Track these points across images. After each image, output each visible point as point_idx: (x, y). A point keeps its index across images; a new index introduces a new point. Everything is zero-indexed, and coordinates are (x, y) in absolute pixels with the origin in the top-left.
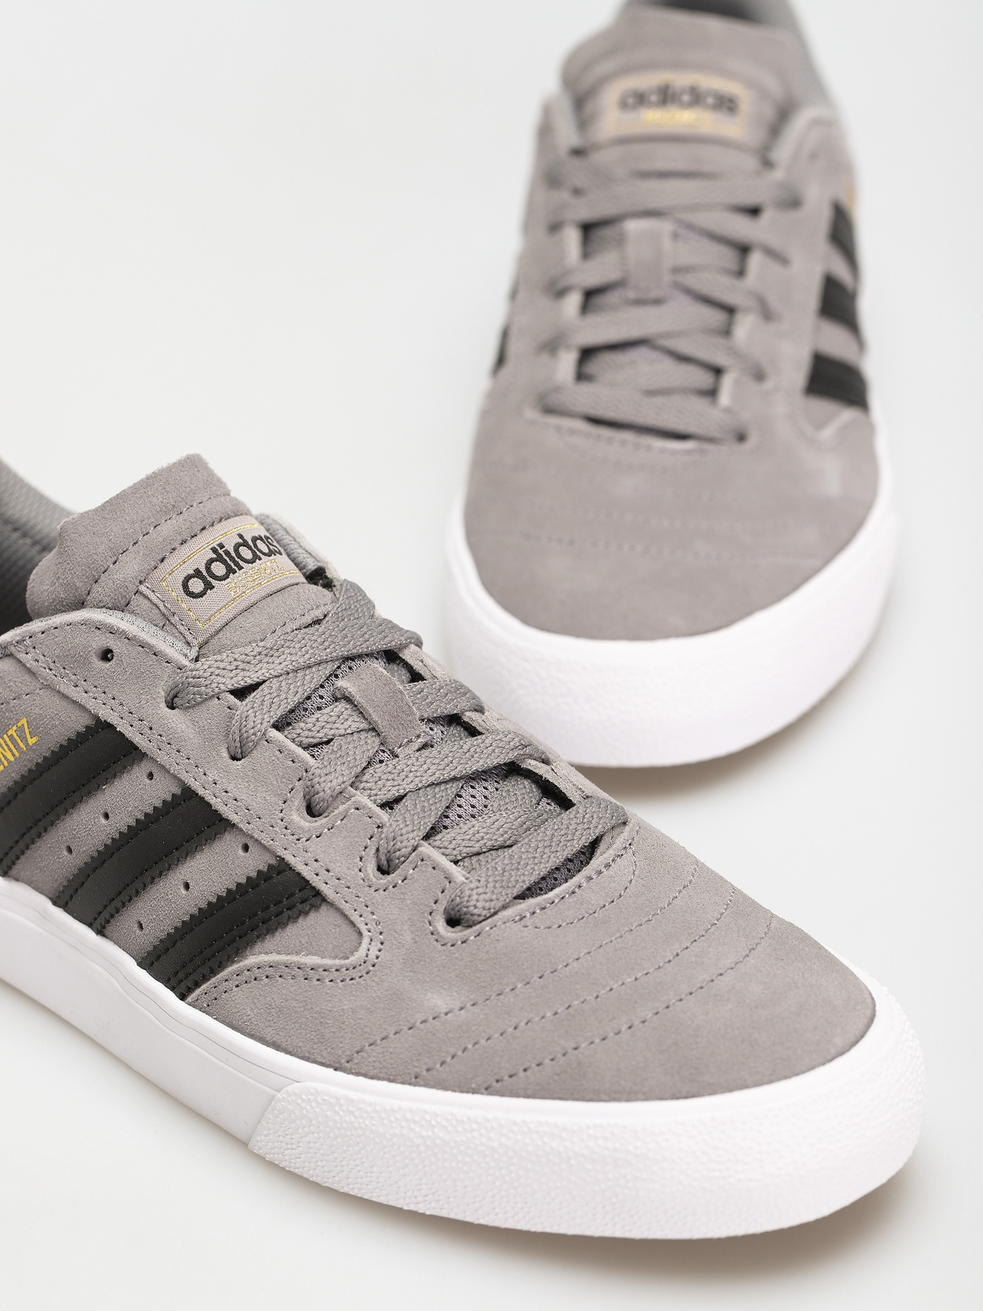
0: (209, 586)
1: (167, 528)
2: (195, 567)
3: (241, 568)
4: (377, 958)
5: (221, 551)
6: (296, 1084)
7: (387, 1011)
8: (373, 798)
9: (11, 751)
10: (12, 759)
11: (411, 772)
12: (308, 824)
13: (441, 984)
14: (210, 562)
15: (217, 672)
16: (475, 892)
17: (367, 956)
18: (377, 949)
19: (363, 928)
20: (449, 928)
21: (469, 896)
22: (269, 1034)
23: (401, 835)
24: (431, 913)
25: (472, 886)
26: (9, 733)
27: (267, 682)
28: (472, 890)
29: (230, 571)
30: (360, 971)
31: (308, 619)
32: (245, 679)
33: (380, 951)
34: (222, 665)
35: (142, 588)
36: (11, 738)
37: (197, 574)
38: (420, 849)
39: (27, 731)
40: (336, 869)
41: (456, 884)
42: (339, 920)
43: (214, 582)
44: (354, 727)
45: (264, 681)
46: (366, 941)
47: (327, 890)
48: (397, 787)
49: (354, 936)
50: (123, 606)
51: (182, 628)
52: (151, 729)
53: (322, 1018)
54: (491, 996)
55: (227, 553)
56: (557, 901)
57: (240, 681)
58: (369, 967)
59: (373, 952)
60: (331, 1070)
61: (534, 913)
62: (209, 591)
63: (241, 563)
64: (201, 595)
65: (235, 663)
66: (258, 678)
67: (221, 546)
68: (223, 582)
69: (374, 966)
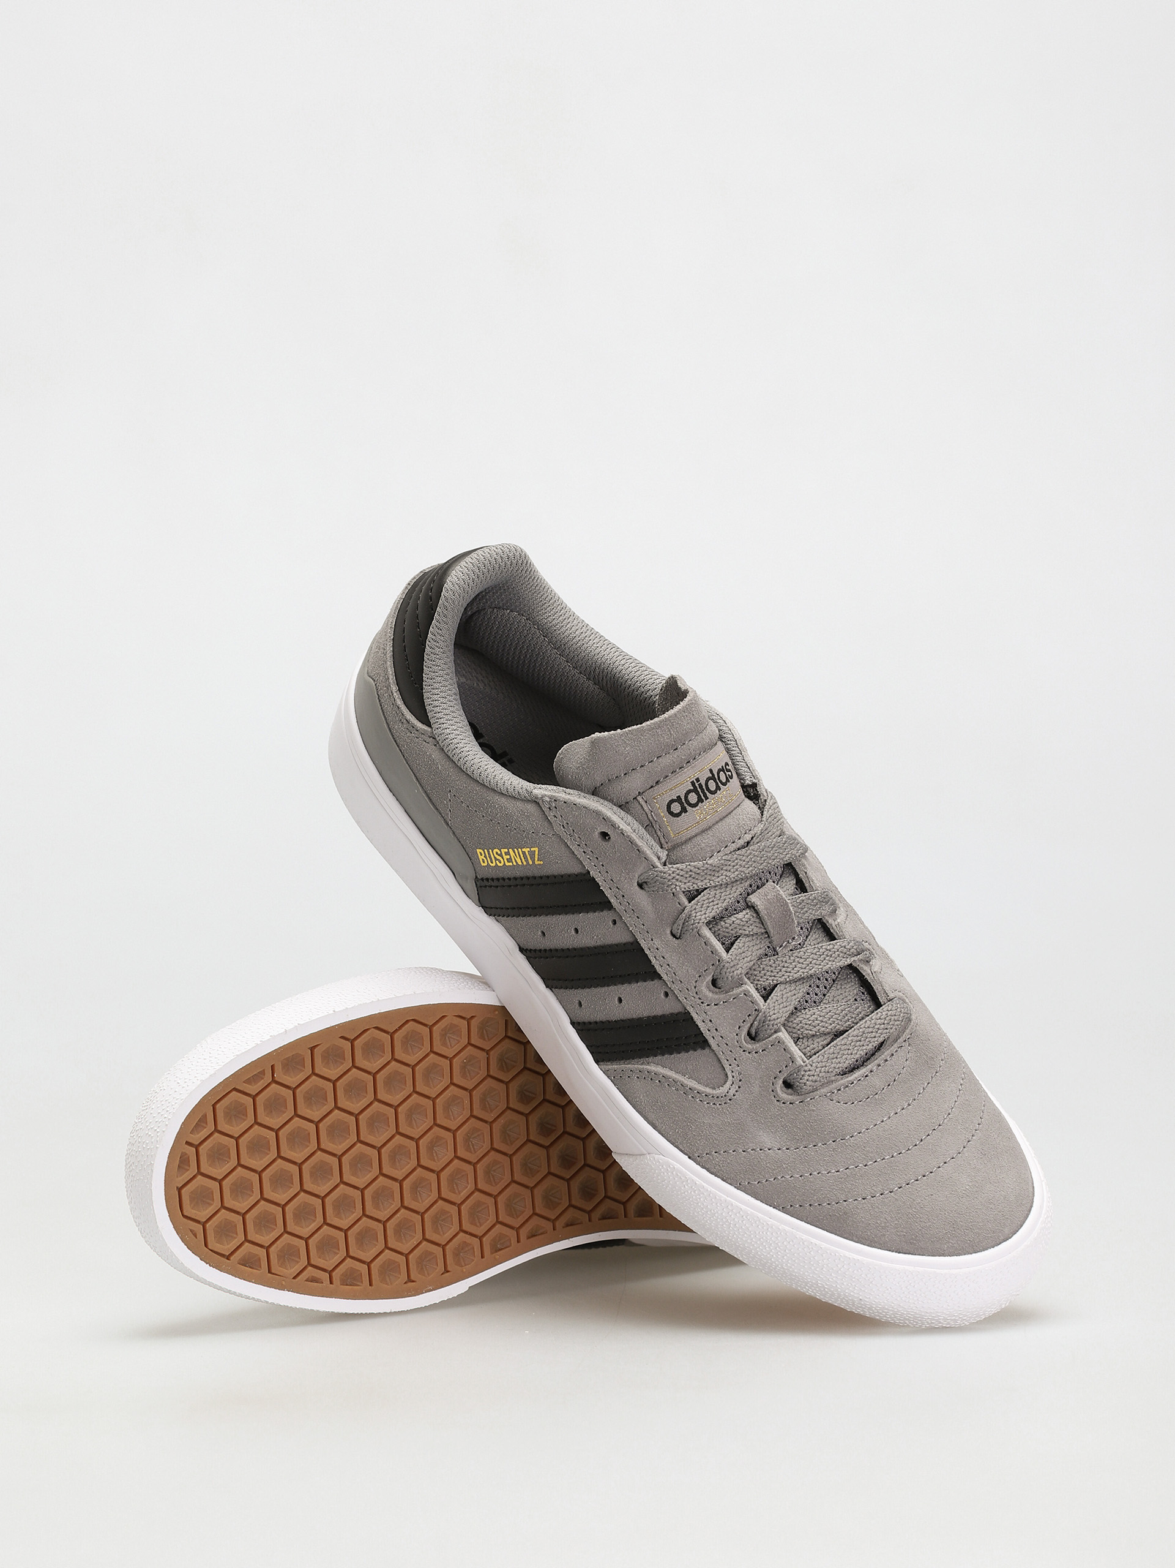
0: (684, 810)
1: (666, 761)
2: (678, 795)
3: (707, 798)
4: (734, 1095)
5: (697, 785)
6: (661, 1156)
7: (732, 1134)
8: (756, 982)
9: (521, 859)
10: (520, 864)
11: (784, 967)
12: (711, 994)
13: (770, 1128)
14: (689, 792)
15: (678, 877)
16: (807, 1073)
17: (727, 1093)
18: (735, 1090)
19: (729, 1074)
20: (784, 1089)
21: (803, 1076)
22: (652, 1116)
23: (769, 1021)
24: (775, 1078)
25: (806, 1068)
26: (523, 850)
27: (708, 889)
28: (806, 1072)
29: (700, 800)
30: (721, 1101)
31: (741, 842)
32: (694, 885)
33: (736, 1091)
34: (682, 873)
35: (639, 798)
36: (524, 853)
37: (679, 799)
38: (780, 1034)
39: (536, 856)
40: (722, 1031)
41: (796, 1065)
42: (716, 1063)
43: (688, 808)
44: (756, 930)
45: (706, 889)
46: (729, 1083)
47: (711, 1041)
48: (773, 978)
49: (723, 1077)
50: (623, 806)
51: (659, 833)
52: (623, 896)
53: (689, 1122)
54: (800, 1147)
55: (700, 786)
56: (855, 1082)
57: (691, 886)
58: (727, 1099)
59: (732, 1092)
60: (687, 1157)
61: (839, 1090)
62: (683, 814)
63: (708, 794)
64: (678, 815)
65: (690, 873)
66: (702, 886)
67: (698, 780)
68: (694, 809)
69: (730, 1100)
